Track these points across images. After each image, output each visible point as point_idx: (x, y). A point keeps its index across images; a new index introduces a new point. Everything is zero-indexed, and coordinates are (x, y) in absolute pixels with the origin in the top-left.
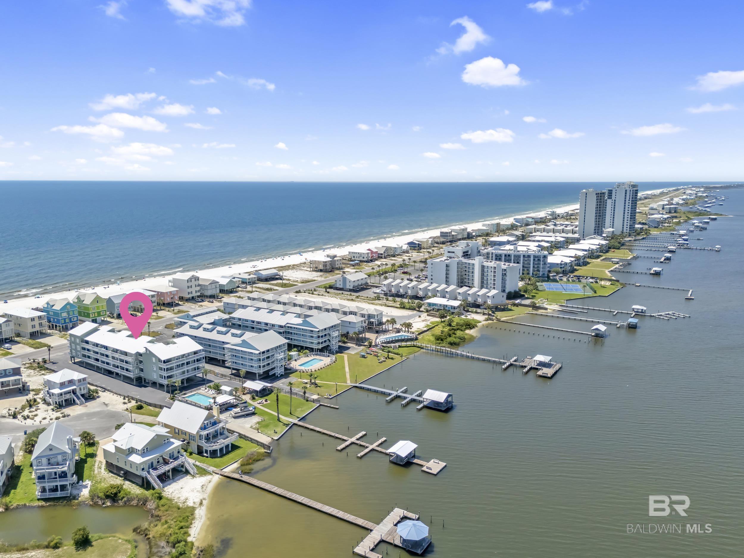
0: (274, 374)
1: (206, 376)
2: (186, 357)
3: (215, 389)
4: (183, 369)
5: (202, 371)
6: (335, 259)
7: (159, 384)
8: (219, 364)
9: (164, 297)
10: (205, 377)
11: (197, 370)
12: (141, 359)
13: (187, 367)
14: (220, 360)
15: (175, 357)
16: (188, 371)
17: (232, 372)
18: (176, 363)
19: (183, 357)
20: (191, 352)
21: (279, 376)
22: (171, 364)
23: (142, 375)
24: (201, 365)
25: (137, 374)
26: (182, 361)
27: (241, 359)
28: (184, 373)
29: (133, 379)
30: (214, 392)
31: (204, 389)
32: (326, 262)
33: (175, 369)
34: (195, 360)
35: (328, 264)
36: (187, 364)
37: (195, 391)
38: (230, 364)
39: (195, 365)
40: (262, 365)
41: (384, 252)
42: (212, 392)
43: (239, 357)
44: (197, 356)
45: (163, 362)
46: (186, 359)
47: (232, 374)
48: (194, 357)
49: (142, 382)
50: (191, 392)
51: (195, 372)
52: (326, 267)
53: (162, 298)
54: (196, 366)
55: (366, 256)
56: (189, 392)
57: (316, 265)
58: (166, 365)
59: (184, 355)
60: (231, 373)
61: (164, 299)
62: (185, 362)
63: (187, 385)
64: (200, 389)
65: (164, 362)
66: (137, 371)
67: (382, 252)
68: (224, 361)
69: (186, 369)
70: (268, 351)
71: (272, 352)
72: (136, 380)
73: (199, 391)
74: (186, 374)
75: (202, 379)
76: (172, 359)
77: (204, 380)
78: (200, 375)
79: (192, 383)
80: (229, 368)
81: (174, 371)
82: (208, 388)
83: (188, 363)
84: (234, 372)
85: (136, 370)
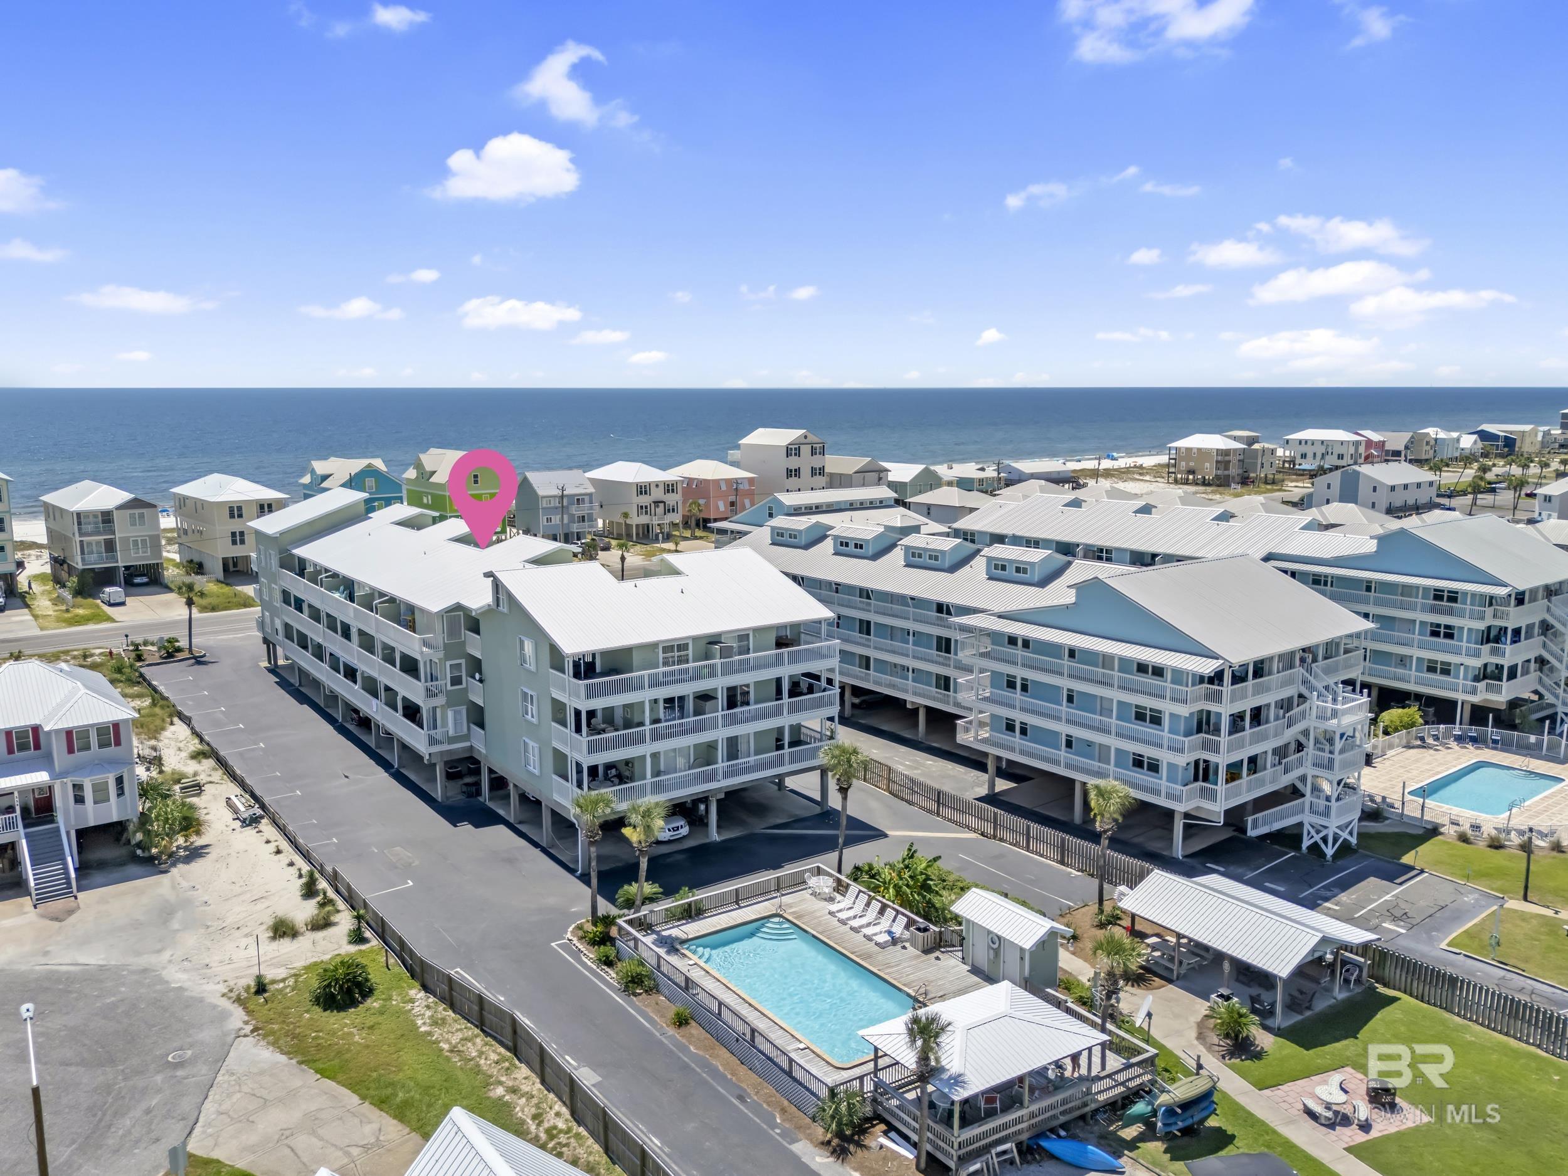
0: (1290, 838)
1: (844, 791)
2: (726, 653)
3: (906, 903)
4: (698, 728)
5: (823, 759)
6: (1256, 446)
7: (554, 813)
8: (907, 734)
9: (707, 497)
10: (835, 801)
11: (787, 750)
12: (475, 646)
13: (733, 721)
14: (915, 712)
15: (654, 646)
16: (733, 747)
17: (992, 785)
18: (655, 683)
19: (707, 656)
20: (757, 630)
21: (1329, 851)
22: (627, 687)
23: (479, 742)
24: (813, 721)
25: (451, 740)
26: (697, 676)
27: (1064, 708)
28: (706, 755)
29: (433, 766)
30: (898, 929)
31: (824, 884)
32: (1226, 453)
33: (648, 728)
34: (779, 681)
35: (1234, 459)
36: (731, 704)
37: (762, 892)
38: (985, 734)
39: (778, 712)
40: (1222, 760)
41: (1407, 448)
42: (885, 923)
43: (1049, 693)
44: (794, 659)
45: (569, 667)
46: (728, 670)
47: (992, 799)
48: (778, 661)
49: (479, 793)
50: (738, 900)
51: (780, 762)
52: (1227, 468)
53: (702, 502)
54: (786, 721)
55: (1352, 450)
56: (721, 904)
57: (1192, 464)
58: (591, 693)
59: (713, 640)
60: (983, 791)
61: (707, 504)
62: (720, 684)
63: (728, 835)
64: (799, 882)
65: (585, 668)
66: (452, 721)
67: (1401, 448)
68: (942, 721)
69: (720, 734)
70: (1260, 669)
71: (1285, 684)
72: (450, 776)
73: (795, 902)
74: (721, 765)
75: (817, 810)
76: (636, 658)
77: (828, 817)
78: (807, 784)
79: (759, 827)
80: (975, 761)
81: (641, 740)
82: (854, 888)
83: (735, 698)
84: (1002, 785)
85: (450, 714)
